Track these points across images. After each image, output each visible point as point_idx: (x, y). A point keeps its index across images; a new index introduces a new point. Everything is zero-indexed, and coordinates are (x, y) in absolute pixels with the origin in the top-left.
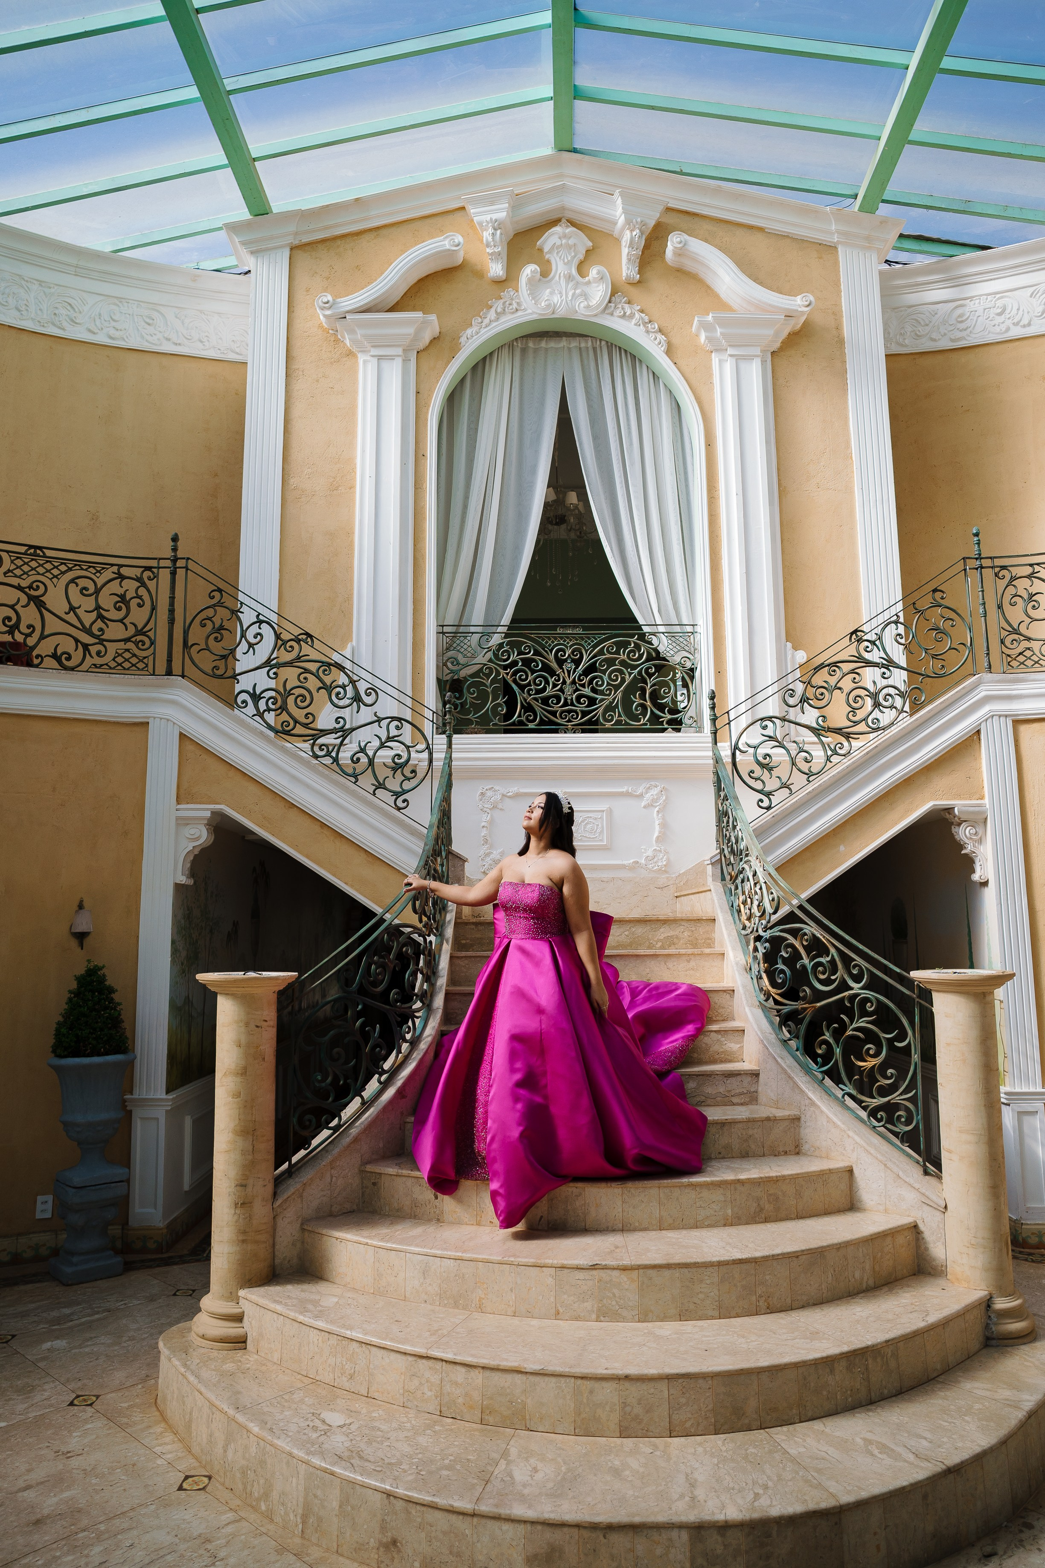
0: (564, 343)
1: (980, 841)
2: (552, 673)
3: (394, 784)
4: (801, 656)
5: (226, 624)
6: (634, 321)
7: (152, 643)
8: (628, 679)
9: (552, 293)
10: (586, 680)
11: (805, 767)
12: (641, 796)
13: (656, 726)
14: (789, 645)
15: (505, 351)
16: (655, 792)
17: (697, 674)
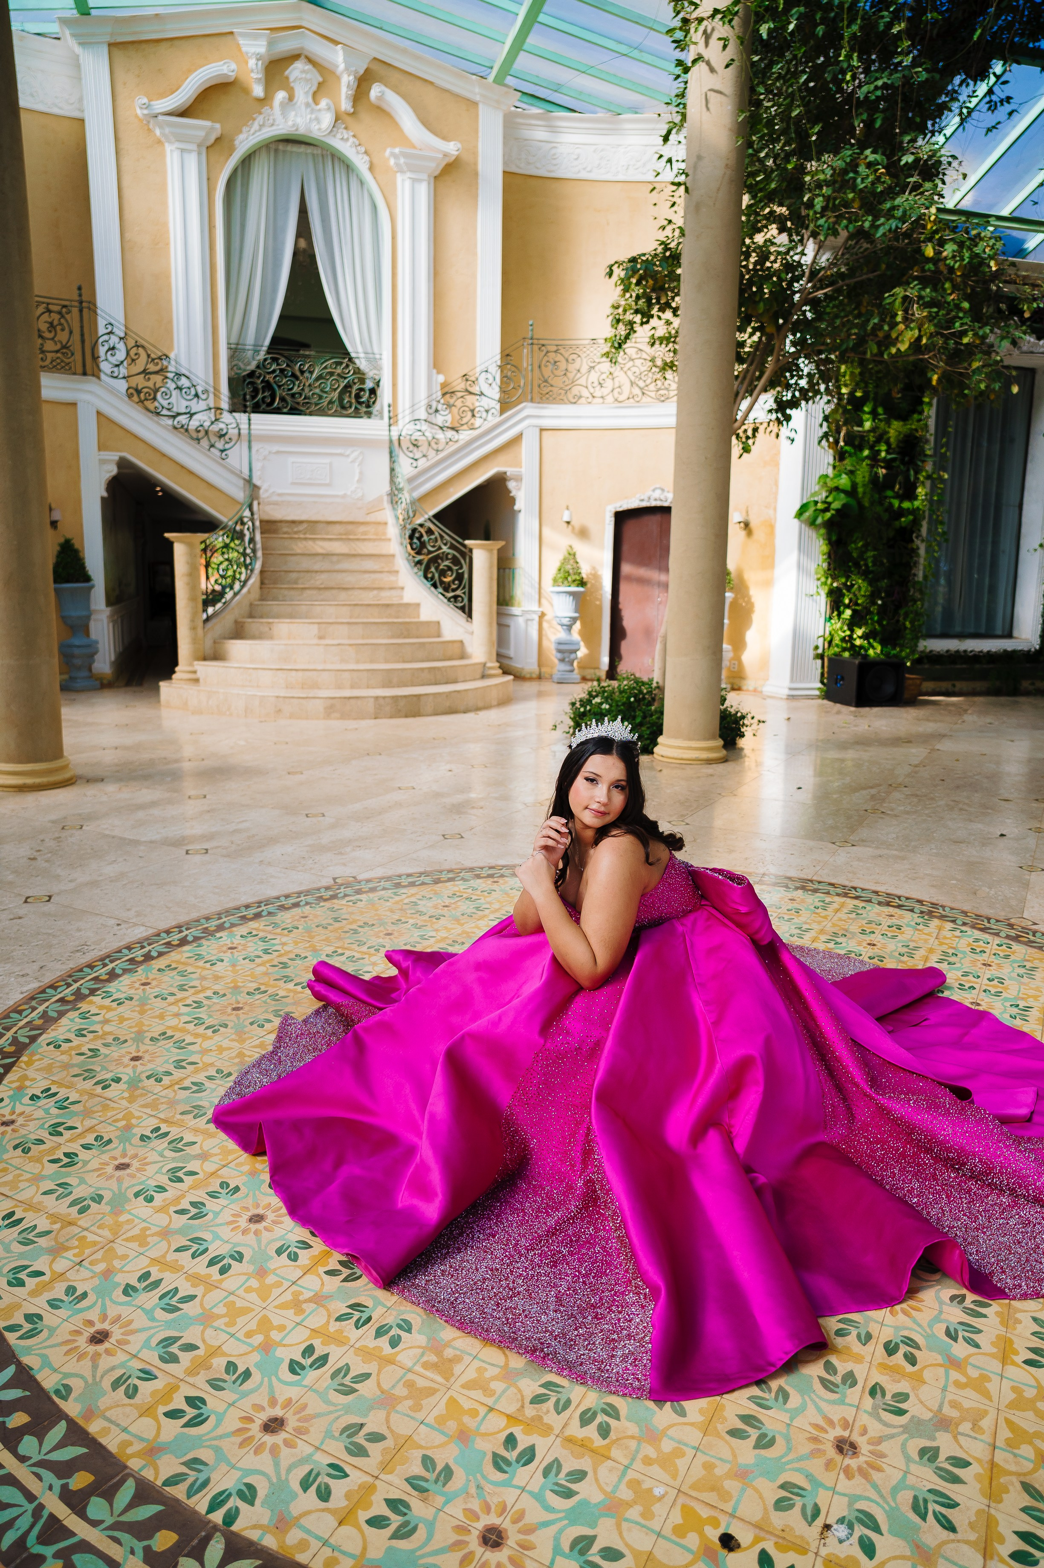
0: (302, 149)
1: (519, 489)
2: (297, 378)
3: (220, 445)
4: (441, 378)
5: (117, 346)
6: (349, 144)
7: (73, 354)
8: (342, 385)
9: (296, 115)
10: (317, 384)
11: (435, 446)
12: (348, 456)
13: (357, 414)
14: (435, 371)
15: (264, 151)
16: (356, 454)
17: (381, 384)
